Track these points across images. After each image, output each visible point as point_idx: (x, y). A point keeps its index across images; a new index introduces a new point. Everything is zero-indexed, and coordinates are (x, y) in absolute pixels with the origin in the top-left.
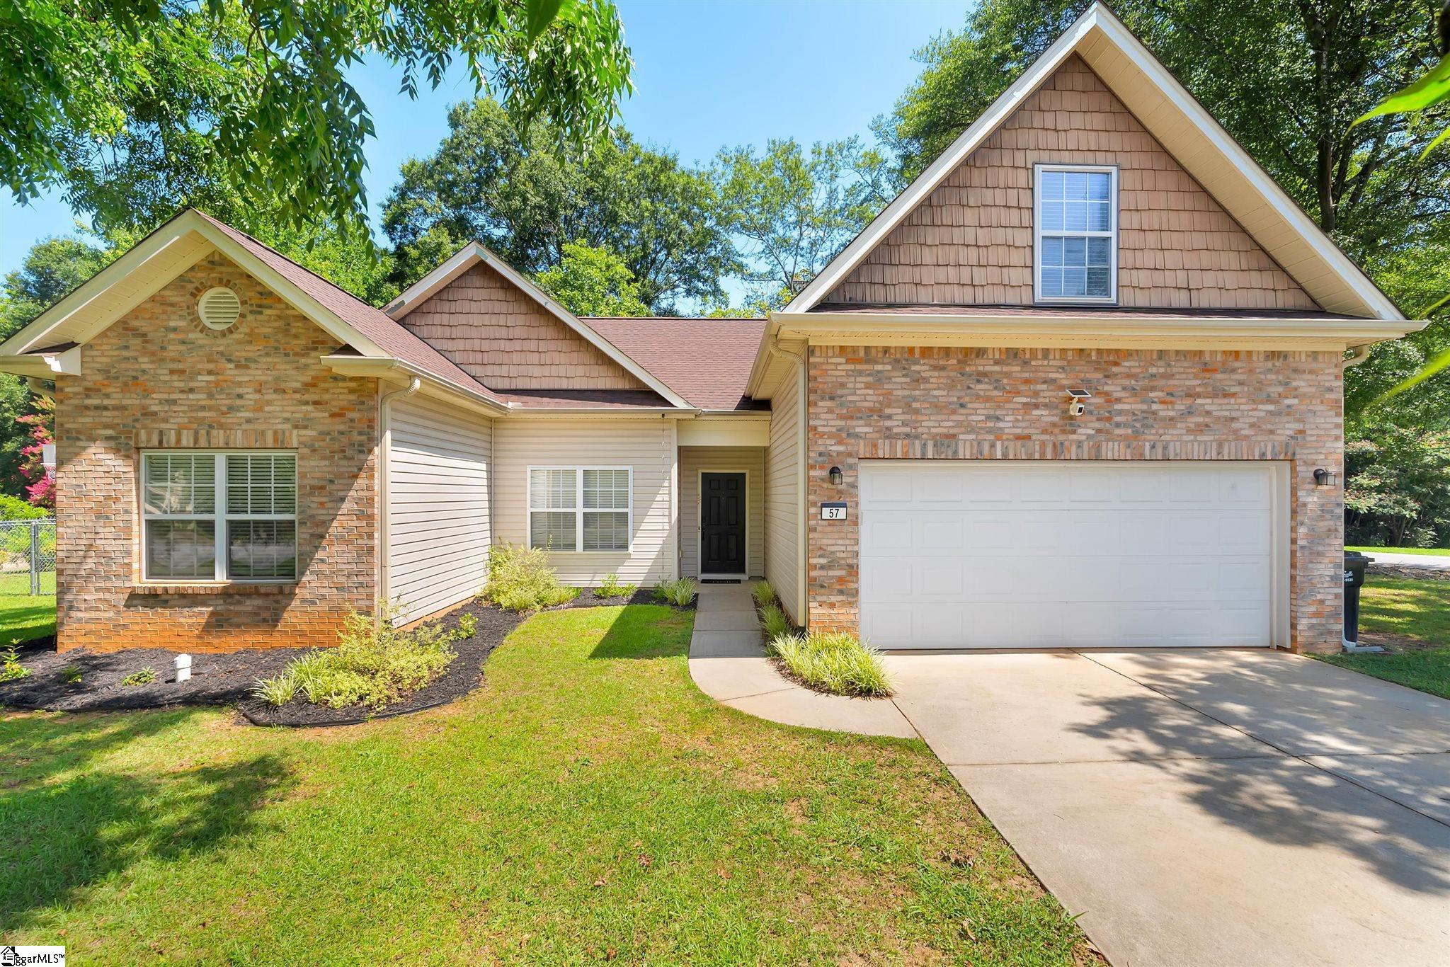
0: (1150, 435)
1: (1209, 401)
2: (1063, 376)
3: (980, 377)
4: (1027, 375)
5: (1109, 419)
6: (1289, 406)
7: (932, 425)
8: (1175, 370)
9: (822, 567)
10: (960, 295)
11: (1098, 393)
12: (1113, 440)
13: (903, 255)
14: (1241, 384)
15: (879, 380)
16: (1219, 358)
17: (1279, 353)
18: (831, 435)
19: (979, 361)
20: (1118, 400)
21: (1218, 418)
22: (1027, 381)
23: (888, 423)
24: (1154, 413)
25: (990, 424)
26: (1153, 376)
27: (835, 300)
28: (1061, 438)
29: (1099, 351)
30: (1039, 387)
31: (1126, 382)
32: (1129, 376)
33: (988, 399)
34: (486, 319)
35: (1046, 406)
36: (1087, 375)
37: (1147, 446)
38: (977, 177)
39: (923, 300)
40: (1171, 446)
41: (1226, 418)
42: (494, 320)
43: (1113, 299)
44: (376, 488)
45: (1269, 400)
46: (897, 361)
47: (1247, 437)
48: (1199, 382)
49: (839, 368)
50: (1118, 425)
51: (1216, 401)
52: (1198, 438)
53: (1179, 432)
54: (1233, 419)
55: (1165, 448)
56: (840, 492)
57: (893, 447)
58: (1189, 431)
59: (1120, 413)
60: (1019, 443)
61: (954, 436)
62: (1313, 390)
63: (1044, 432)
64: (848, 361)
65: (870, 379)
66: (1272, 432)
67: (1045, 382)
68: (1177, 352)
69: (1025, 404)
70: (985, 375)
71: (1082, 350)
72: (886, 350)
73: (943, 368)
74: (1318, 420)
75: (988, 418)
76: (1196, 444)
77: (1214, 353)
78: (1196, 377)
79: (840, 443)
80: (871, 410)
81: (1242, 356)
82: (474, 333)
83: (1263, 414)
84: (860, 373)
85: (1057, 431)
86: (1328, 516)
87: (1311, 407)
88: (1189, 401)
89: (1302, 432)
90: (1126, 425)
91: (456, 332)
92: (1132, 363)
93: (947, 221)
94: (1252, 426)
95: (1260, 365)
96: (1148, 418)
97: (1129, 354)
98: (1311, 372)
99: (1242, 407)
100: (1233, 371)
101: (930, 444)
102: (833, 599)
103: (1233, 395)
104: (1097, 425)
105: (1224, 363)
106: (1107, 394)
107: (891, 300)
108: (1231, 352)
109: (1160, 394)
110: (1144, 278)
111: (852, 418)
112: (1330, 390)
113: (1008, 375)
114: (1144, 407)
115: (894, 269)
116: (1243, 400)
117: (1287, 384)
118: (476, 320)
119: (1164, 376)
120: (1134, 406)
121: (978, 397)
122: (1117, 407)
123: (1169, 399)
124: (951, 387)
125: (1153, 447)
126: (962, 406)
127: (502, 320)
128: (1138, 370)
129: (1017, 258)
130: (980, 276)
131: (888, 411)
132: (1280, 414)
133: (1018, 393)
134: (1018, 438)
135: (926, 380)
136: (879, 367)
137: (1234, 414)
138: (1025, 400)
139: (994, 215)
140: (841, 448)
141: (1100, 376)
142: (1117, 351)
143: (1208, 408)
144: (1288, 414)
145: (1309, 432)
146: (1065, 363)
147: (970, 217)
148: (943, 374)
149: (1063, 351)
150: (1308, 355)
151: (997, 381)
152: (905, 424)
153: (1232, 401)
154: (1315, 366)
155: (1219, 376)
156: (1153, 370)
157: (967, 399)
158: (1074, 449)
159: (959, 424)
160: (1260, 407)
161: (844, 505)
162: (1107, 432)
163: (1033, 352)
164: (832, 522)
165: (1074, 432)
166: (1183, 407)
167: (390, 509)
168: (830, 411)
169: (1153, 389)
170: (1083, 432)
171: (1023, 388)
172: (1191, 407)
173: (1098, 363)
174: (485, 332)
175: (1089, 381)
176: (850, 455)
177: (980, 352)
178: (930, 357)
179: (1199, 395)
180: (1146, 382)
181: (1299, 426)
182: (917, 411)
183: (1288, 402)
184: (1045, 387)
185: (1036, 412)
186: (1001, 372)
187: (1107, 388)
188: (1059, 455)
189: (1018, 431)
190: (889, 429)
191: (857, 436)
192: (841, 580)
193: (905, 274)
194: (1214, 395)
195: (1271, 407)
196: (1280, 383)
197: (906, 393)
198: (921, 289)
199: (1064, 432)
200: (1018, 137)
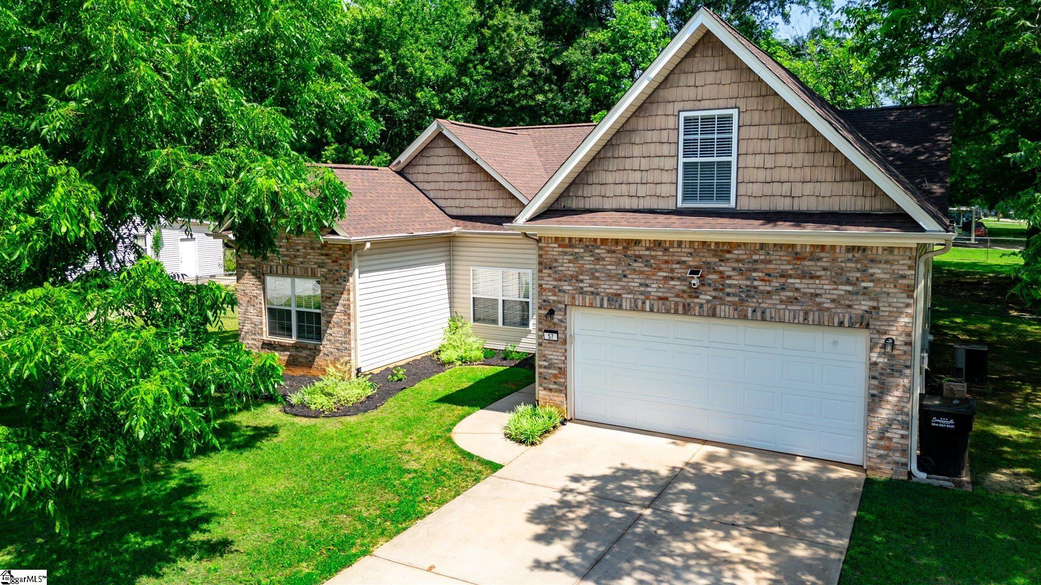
0: (753, 303)
1: (798, 281)
2: (690, 259)
3: (637, 258)
4: (666, 258)
5: (722, 290)
6: (865, 288)
7: (608, 287)
8: (773, 257)
9: (545, 367)
10: (627, 203)
11: (715, 272)
12: (725, 305)
13: (594, 178)
14: (825, 269)
15: (576, 258)
16: (808, 250)
17: (859, 248)
18: (550, 290)
19: (636, 248)
20: (729, 277)
21: (805, 294)
22: (666, 262)
23: (581, 285)
24: (755, 287)
25: (642, 289)
26: (756, 261)
27: (556, 207)
28: (689, 300)
29: (717, 244)
30: (674, 266)
31: (736, 265)
32: (737, 261)
33: (642, 272)
34: (446, 169)
35: (679, 279)
36: (708, 259)
37: (750, 310)
38: (641, 123)
39: (606, 206)
40: (768, 312)
41: (812, 294)
42: (451, 169)
43: (732, 204)
44: (352, 300)
45: (848, 282)
46: (587, 246)
47: (828, 309)
48: (791, 267)
49: (555, 250)
50: (728, 294)
51: (804, 281)
52: (789, 307)
53: (774, 302)
54: (817, 295)
55: (763, 313)
56: (555, 324)
57: (584, 299)
58: (782, 302)
59: (730, 286)
60: (661, 302)
61: (620, 295)
62: (888, 276)
63: (677, 296)
64: (560, 246)
65: (571, 257)
66: (850, 306)
67: (678, 263)
68: (775, 245)
69: (665, 277)
70: (640, 257)
71: (704, 243)
72: (581, 240)
73: (614, 252)
74: (890, 300)
75: (641, 285)
76: (787, 312)
77: (804, 246)
78: (789, 263)
79: (554, 295)
80: (571, 276)
81: (827, 249)
82: (440, 178)
83: (842, 293)
84: (566, 253)
85: (685, 296)
86: (896, 374)
87: (885, 290)
88: (783, 280)
89: (874, 308)
90: (734, 295)
91: (430, 178)
92: (740, 252)
93: (622, 154)
94: (833, 301)
95: (842, 256)
96: (751, 291)
97: (738, 245)
98: (887, 262)
99: (825, 287)
100: (819, 259)
101: (606, 299)
102: (551, 386)
103: (819, 277)
104: (714, 294)
105: (811, 253)
106: (721, 273)
107: (587, 207)
108: (818, 246)
109: (760, 274)
110: (756, 189)
111: (560, 280)
112: (904, 277)
113: (654, 257)
114: (748, 283)
115: (590, 187)
116: (827, 282)
117: (865, 271)
118: (440, 169)
119: (763, 261)
120: (740, 282)
121: (635, 271)
122: (727, 282)
123: (767, 278)
124: (618, 263)
125: (754, 311)
126: (625, 276)
127: (455, 169)
128: (745, 257)
129: (666, 177)
130: (642, 190)
131: (581, 277)
132: (857, 293)
133: (661, 270)
134: (660, 298)
135: (603, 259)
136: (576, 250)
137: (818, 292)
138: (665, 274)
139: (652, 149)
140: (555, 298)
141: (716, 260)
142: (729, 243)
143: (797, 286)
144: (864, 294)
145: (882, 309)
146: (692, 250)
147: (637, 150)
148: (614, 255)
149: (692, 243)
150: (884, 249)
151: (647, 261)
152: (591, 286)
153: (817, 282)
154: (890, 257)
155: (807, 263)
156: (756, 257)
157: (628, 272)
158: (697, 308)
159: (623, 288)
160: (840, 287)
161: (556, 332)
162: (721, 298)
163: (672, 242)
164: (550, 341)
165: (698, 297)
166: (777, 285)
167: (358, 309)
168: (549, 276)
169: (755, 270)
170: (704, 298)
171: (664, 266)
172: (784, 284)
173: (715, 251)
174: (447, 177)
175: (709, 263)
176: (560, 302)
177: (637, 242)
178: (607, 244)
179: (790, 276)
180: (750, 266)
181: (875, 304)
182: (598, 278)
183: (864, 284)
184: (678, 266)
185: (672, 283)
186: (650, 255)
187: (721, 269)
188: (687, 310)
189: (660, 294)
190: (581, 288)
191: (564, 291)
192: (555, 376)
193: (596, 190)
194: (803, 275)
195: (849, 288)
196: (858, 270)
197: (592, 266)
198: (606, 200)
199: (690, 297)
200: (670, 93)
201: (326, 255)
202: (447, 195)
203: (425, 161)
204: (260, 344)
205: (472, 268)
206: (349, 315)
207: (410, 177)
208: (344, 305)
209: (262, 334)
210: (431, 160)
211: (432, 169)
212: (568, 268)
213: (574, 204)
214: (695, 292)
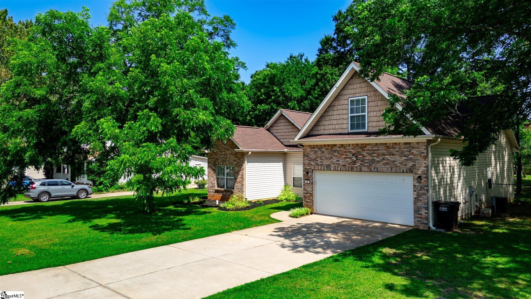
0: (374, 165)
1: (388, 156)
2: (353, 150)
3: (335, 151)
4: (345, 151)
5: (363, 161)
6: (411, 158)
7: (326, 162)
8: (380, 148)
9: (306, 193)
10: (332, 132)
11: (361, 155)
12: (364, 167)
13: (322, 123)
14: (397, 152)
15: (316, 152)
16: (391, 145)
17: (408, 143)
18: (307, 165)
19: (335, 147)
20: (366, 156)
21: (391, 161)
22: (345, 152)
23: (317, 162)
24: (374, 160)
25: (337, 162)
26: (374, 150)
27: (309, 134)
28: (353, 166)
29: (361, 144)
30: (348, 153)
31: (367, 152)
32: (368, 150)
33: (337, 156)
34: (284, 127)
35: (349, 158)
36: (359, 150)
38: (337, 103)
39: (326, 133)
40: (379, 169)
41: (393, 161)
42: (286, 127)
43: (366, 130)
44: (244, 173)
45: (405, 156)
46: (319, 148)
47: (399, 166)
48: (386, 151)
49: (309, 149)
50: (366, 163)
51: (390, 156)
52: (386, 166)
53: (380, 165)
54: (395, 161)
55: (377, 169)
56: (309, 177)
57: (318, 167)
58: (383, 164)
59: (366, 160)
60: (343, 167)
61: (330, 165)
62: (418, 153)
63: (349, 164)
64: (310, 148)
65: (314, 152)
66: (406, 165)
67: (349, 152)
68: (380, 144)
69: (345, 157)
70: (336, 150)
71: (357, 144)
72: (317, 145)
73: (328, 149)
74: (419, 162)
75: (337, 161)
76: (385, 168)
77: (390, 143)
78: (385, 150)
79: (308, 166)
80: (314, 159)
81: (398, 144)
82: (281, 131)
83: (403, 160)
84: (312, 151)
85: (351, 164)
86: (422, 189)
87: (417, 158)
88: (383, 156)
89: (414, 165)
90: (368, 163)
91: (279, 131)
92: (369, 147)
93: (330, 114)
94: (400, 163)
95: (403, 146)
96: (373, 161)
97: (368, 144)
98: (417, 148)
99: (397, 158)
100: (395, 148)
101: (325, 167)
102: (308, 201)
103: (395, 155)
104: (361, 163)
105: (392, 146)
106: (363, 155)
107: (319, 134)
108: (394, 143)
109: (376, 155)
110: (374, 124)
111: (310, 161)
112: (423, 153)
113: (341, 150)
114: (372, 158)
115: (320, 127)
116: (398, 156)
117: (410, 151)
118: (282, 128)
119: (376, 150)
120: (370, 158)
121: (335, 156)
122: (365, 158)
123: (378, 156)
124: (329, 154)
125: (374, 168)
126: (332, 158)
127: (287, 127)
128: (370, 149)
129: (345, 122)
130: (337, 127)
131: (317, 159)
132: (408, 160)
133: (343, 155)
134: (343, 165)
135: (324, 152)
136: (315, 149)
137: (395, 160)
138: (345, 156)
139: (340, 112)
140: (309, 167)
141: (361, 150)
142: (365, 144)
143: (388, 158)
144: (410, 160)
145: (417, 165)
146: (353, 147)
147: (335, 113)
148: (328, 151)
149: (353, 144)
150: (416, 143)
151: (339, 152)
152: (320, 162)
153: (395, 156)
154: (418, 146)
155: (391, 150)
156: (374, 149)
157: (332, 156)
158: (355, 168)
159: (331, 162)
160: (402, 158)
161: (309, 180)
162: (363, 164)
163: (346, 145)
164: (307, 184)
165: (355, 164)
166: (382, 158)
167: (246, 177)
168: (307, 159)
169: (374, 153)
170: (358, 164)
171: (344, 154)
172: (384, 158)
173: (361, 147)
174: (284, 131)
175: (359, 152)
176: (310, 169)
177: (335, 145)
178: (325, 147)
179: (386, 155)
180: (372, 152)
181: (414, 163)
182: (323, 159)
183: (410, 156)
184: (349, 153)
185: (347, 159)
186: (340, 150)
187: (363, 153)
188: (352, 170)
189: (343, 164)
190: (317, 163)
191: (311, 165)
192: (309, 196)
193: (322, 127)
194: (390, 155)
195: (405, 158)
196: (408, 151)
197: (321, 155)
198: (325, 131)
199: (353, 164)
200: (345, 92)
201: (236, 157)
202: (284, 137)
203: (277, 125)
204: (214, 191)
205: (293, 165)
206: (243, 178)
207: (271, 131)
208: (242, 175)
209: (215, 187)
210: (278, 125)
211: (279, 128)
212: (313, 156)
213: (315, 133)
214: (354, 162)
